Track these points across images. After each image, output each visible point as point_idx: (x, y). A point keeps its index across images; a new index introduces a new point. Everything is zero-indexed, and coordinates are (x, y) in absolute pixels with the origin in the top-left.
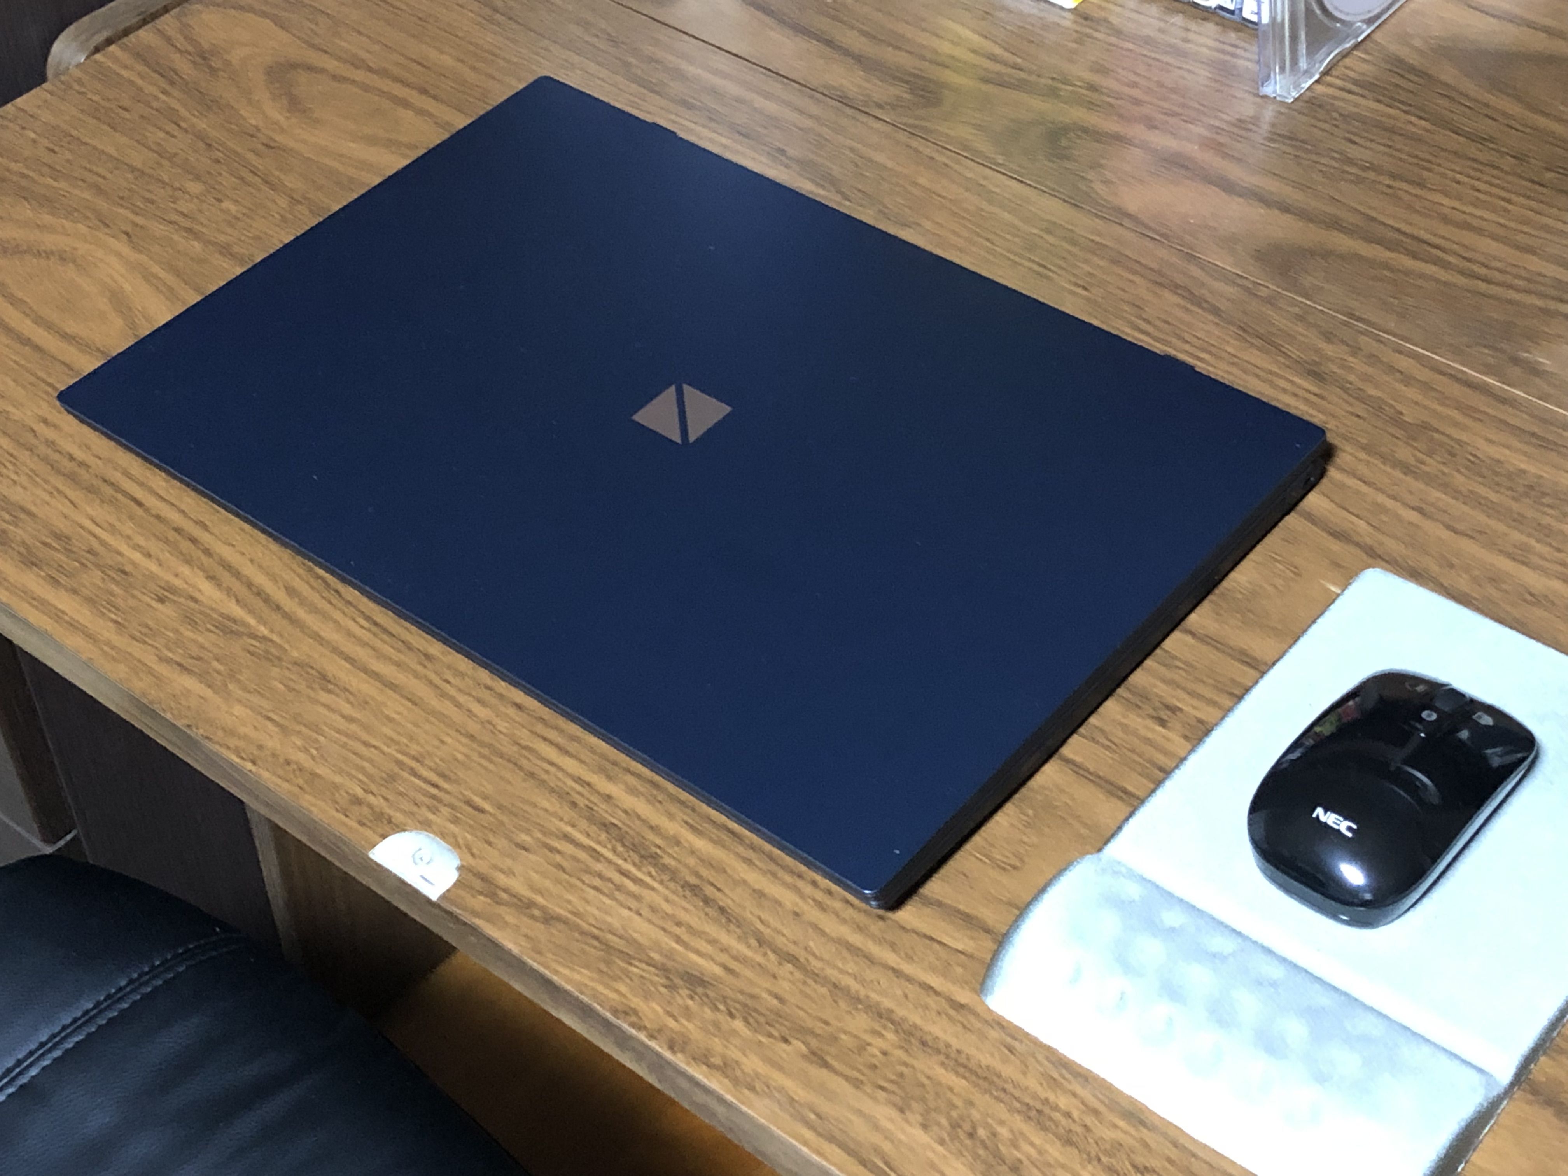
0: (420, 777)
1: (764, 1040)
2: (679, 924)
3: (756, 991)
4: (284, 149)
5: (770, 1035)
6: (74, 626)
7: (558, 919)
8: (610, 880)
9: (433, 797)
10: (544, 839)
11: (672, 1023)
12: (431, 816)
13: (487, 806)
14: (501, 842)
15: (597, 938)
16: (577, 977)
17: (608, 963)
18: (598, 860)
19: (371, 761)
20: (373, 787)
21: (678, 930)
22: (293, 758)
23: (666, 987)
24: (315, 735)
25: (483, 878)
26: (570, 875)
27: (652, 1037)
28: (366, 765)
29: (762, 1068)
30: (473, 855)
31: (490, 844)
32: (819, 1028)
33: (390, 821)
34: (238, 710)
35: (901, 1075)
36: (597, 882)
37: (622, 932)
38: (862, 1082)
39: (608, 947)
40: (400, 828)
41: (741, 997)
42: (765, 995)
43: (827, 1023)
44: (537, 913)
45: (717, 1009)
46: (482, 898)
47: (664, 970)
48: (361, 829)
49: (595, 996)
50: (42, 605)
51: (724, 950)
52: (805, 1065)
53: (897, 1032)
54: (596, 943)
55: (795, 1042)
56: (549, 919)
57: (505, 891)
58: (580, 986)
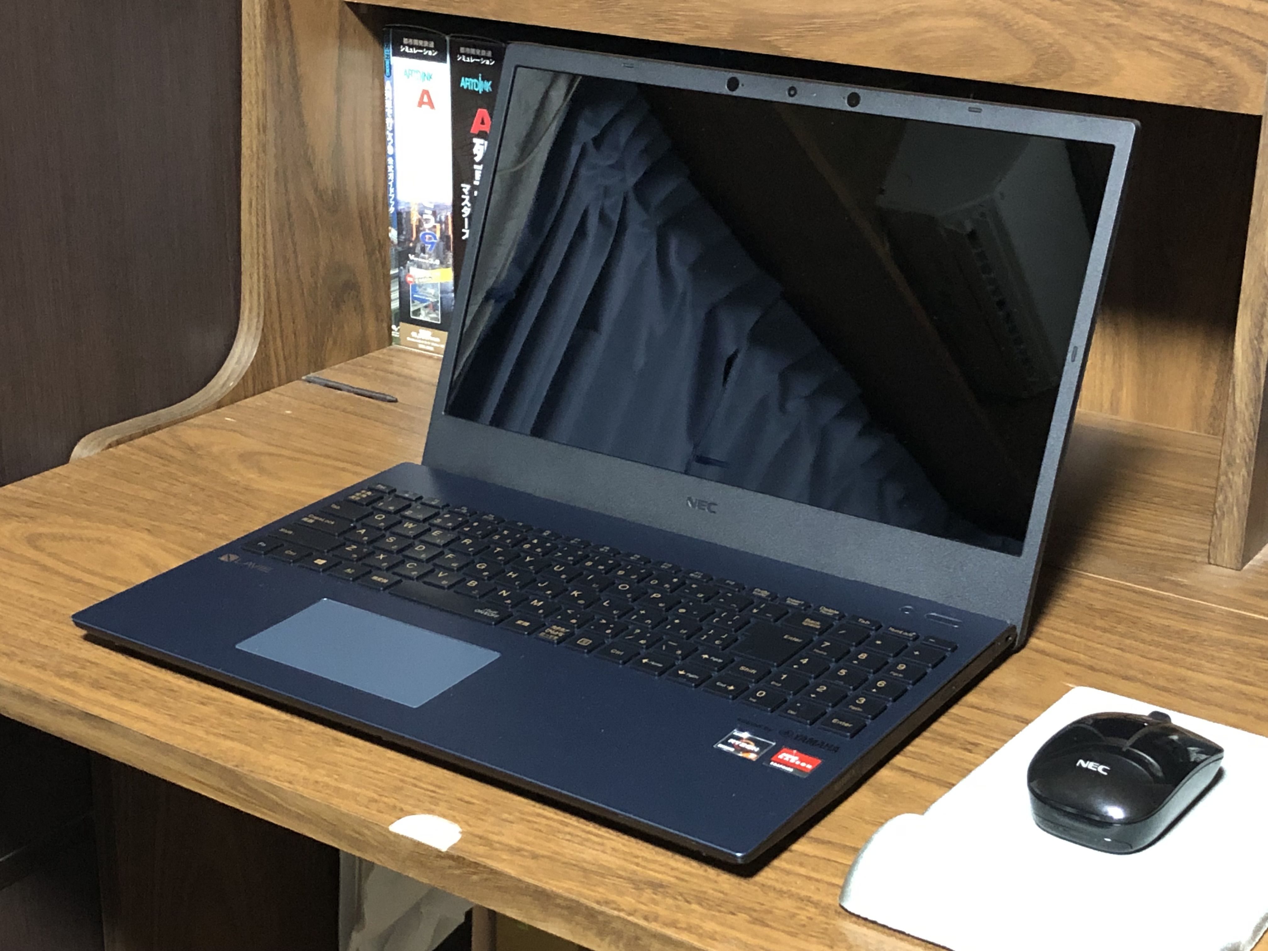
1: (717, 914)
3: (704, 889)
4: (259, 490)
5: (720, 911)
6: (138, 718)
7: (543, 856)
8: (578, 836)
9: (432, 797)
10: (523, 816)
11: (644, 907)
14: (491, 819)
15: (575, 865)
16: (566, 886)
17: (585, 877)
18: (567, 826)
19: (381, 780)
20: (387, 794)
21: (636, 860)
22: (320, 780)
23: (634, 889)
24: (335, 768)
25: (481, 837)
26: (548, 834)
27: (630, 914)
28: (378, 782)
29: (718, 928)
30: (470, 826)
31: (482, 820)
32: (757, 907)
33: (402, 810)
34: (272, 757)
35: (826, 929)
37: (594, 862)
38: (797, 934)
39: (584, 870)
40: (411, 813)
41: (693, 893)
42: (711, 891)
43: (763, 904)
44: (526, 854)
45: (676, 899)
46: (482, 847)
47: (630, 880)
48: (381, 815)
49: (580, 894)
50: (111, 708)
52: (752, 926)
53: (816, 908)
54: (575, 868)
55: (739, 914)
56: (535, 856)
57: (499, 843)
58: (569, 890)
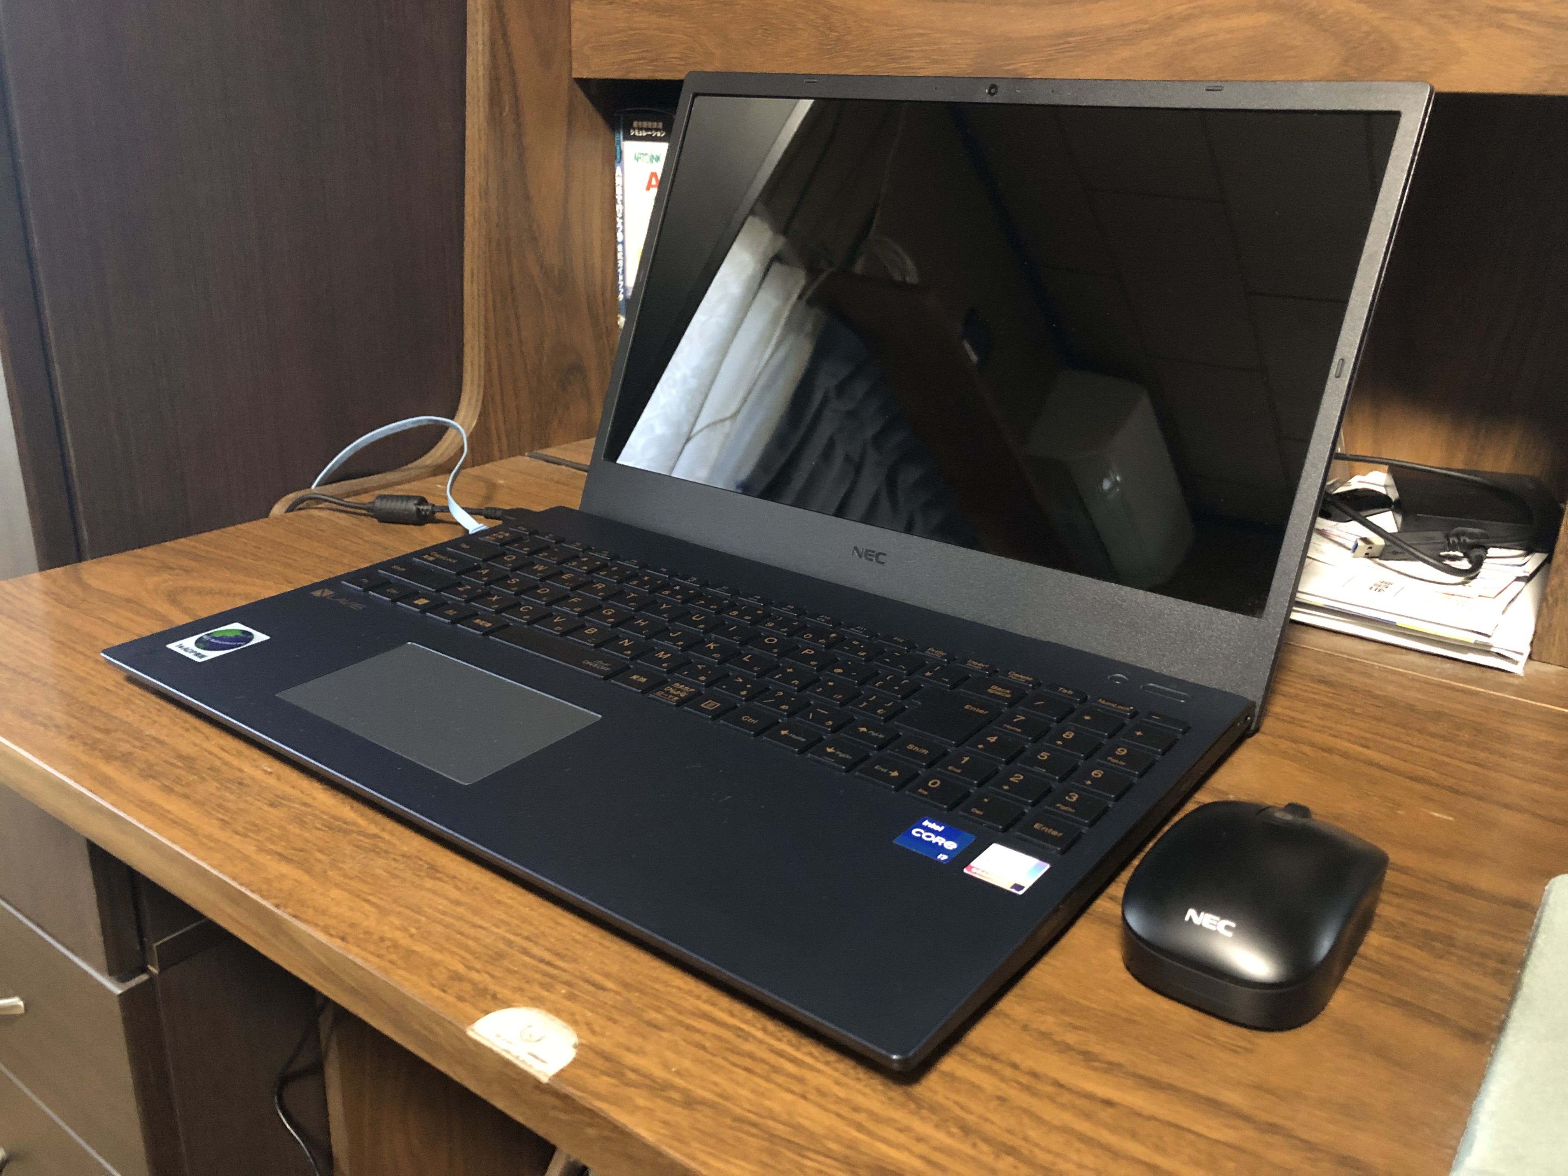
0: (533, 957)
2: (856, 1109)
7: (703, 1102)
8: (763, 1061)
9: (546, 975)
10: (680, 1017)
12: (545, 993)
13: (610, 985)
14: (629, 1021)
15: (754, 1125)
18: (746, 1040)
19: (476, 940)
20: (478, 966)
21: (857, 1117)
22: (389, 935)
25: (607, 1057)
26: (713, 1055)
28: (471, 943)
30: (594, 1032)
31: (615, 1021)
33: (494, 997)
36: (748, 1063)
40: (507, 1004)
46: (605, 1078)
47: (845, 1162)
48: (460, 1005)
51: (920, 1139)
54: (754, 1131)
57: (634, 1070)
